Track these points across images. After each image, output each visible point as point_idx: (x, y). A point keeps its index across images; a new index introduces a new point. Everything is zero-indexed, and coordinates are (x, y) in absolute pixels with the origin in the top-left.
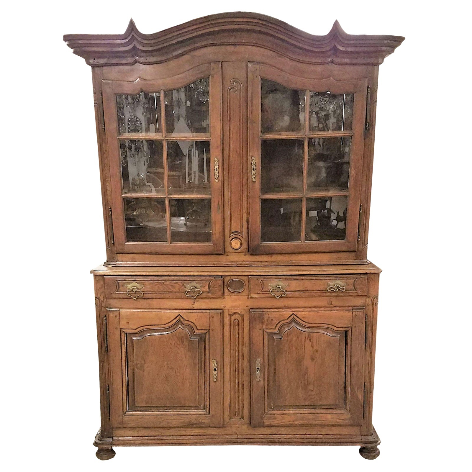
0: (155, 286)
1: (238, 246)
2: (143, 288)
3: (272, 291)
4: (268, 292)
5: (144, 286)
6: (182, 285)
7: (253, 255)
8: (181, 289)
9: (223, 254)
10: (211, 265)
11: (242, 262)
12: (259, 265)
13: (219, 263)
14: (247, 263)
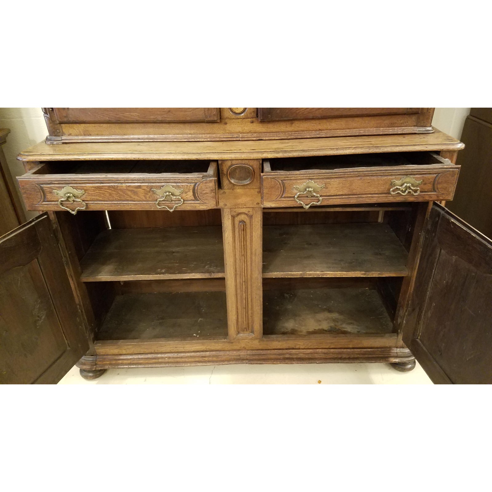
0: (103, 192)
2: (84, 196)
3: (298, 197)
4: (292, 199)
5: (85, 193)
6: (148, 190)
7: (264, 121)
8: (147, 196)
9: (219, 121)
10: (202, 140)
11: (248, 133)
12: (273, 138)
13: (214, 135)
14: (255, 135)
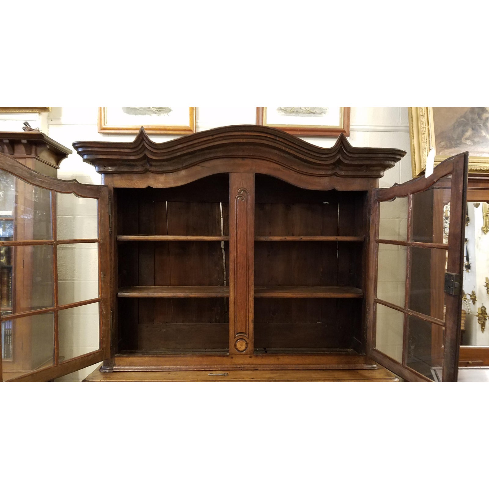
1: (243, 348)
10: (215, 369)
11: (247, 364)
12: (266, 369)
13: (223, 366)
14: (253, 366)
